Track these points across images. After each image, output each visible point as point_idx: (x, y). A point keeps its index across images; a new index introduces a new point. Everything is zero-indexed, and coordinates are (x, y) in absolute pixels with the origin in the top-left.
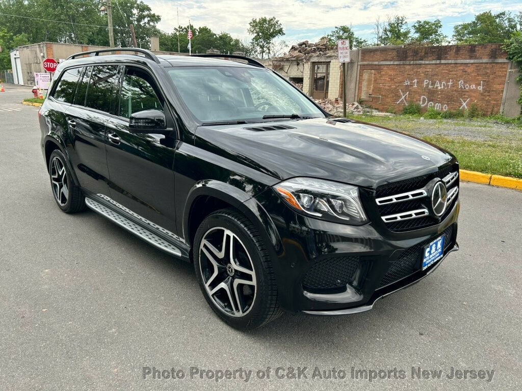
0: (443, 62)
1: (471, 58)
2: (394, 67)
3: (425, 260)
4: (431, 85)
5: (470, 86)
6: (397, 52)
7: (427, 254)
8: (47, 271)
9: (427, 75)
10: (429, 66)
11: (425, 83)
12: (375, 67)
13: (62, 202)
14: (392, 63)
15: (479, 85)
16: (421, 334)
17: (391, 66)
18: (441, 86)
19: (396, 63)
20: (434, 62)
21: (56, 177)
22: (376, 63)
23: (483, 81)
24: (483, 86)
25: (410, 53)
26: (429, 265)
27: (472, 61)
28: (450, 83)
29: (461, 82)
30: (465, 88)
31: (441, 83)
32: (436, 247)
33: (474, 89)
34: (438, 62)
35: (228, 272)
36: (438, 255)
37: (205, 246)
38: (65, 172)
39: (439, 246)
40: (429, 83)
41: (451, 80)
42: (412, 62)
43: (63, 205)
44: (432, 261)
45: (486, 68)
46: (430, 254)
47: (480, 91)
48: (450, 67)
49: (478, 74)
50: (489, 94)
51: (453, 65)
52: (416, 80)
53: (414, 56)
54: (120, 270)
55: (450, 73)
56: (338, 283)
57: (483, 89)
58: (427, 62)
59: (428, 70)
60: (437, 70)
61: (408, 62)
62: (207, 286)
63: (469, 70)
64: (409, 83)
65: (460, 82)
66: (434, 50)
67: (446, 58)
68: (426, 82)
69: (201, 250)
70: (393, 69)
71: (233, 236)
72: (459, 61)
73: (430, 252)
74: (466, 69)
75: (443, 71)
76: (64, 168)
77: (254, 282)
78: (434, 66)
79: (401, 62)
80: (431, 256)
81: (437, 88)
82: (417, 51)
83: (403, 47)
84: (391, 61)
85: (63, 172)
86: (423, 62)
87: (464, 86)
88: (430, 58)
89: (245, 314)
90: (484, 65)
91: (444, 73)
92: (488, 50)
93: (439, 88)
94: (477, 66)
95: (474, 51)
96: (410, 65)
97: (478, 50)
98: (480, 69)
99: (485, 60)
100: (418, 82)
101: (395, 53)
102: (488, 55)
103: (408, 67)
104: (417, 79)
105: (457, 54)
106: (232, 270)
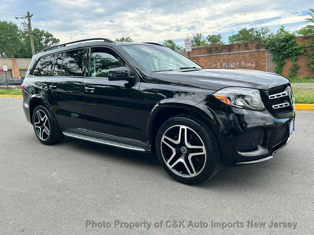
0: (232, 53)
1: (246, 49)
2: (205, 57)
4: (228, 65)
5: (248, 64)
6: (207, 49)
9: (224, 61)
10: (225, 56)
11: (224, 65)
12: (195, 58)
13: (44, 138)
14: (204, 55)
15: (253, 63)
17: (204, 57)
18: (232, 66)
19: (207, 55)
20: (227, 53)
21: (39, 123)
22: (196, 56)
23: (254, 61)
24: (255, 64)
25: (214, 49)
27: (247, 51)
28: (237, 64)
29: (243, 63)
30: (245, 66)
31: (232, 64)
33: (250, 66)
34: (229, 53)
35: (182, 152)
37: (165, 139)
38: (47, 118)
40: (226, 65)
41: (237, 62)
42: (215, 54)
43: (44, 140)
45: (255, 54)
47: (254, 67)
48: (236, 55)
49: (251, 58)
50: (258, 68)
51: (238, 54)
52: (219, 64)
53: (216, 50)
55: (237, 58)
57: (255, 66)
58: (223, 54)
59: (225, 58)
60: (229, 57)
61: (213, 54)
62: (167, 163)
63: (246, 56)
64: (215, 65)
65: (242, 63)
66: (226, 47)
67: (233, 51)
68: (224, 64)
69: (163, 142)
70: (206, 58)
71: (187, 128)
72: (240, 52)
73: (291, 127)
74: (245, 56)
75: (233, 58)
78: (227, 55)
79: (210, 55)
81: (230, 67)
82: (217, 48)
83: (209, 46)
84: (204, 54)
85: (45, 118)
86: (221, 54)
87: (245, 65)
88: (225, 51)
90: (254, 53)
91: (234, 58)
92: (255, 45)
93: (232, 67)
94: (250, 54)
95: (248, 46)
96: (214, 55)
97: (250, 45)
98: (252, 55)
99: (254, 51)
100: (220, 65)
101: (205, 50)
102: (255, 47)
103: (213, 57)
104: (219, 63)
105: (239, 48)
106: (185, 150)
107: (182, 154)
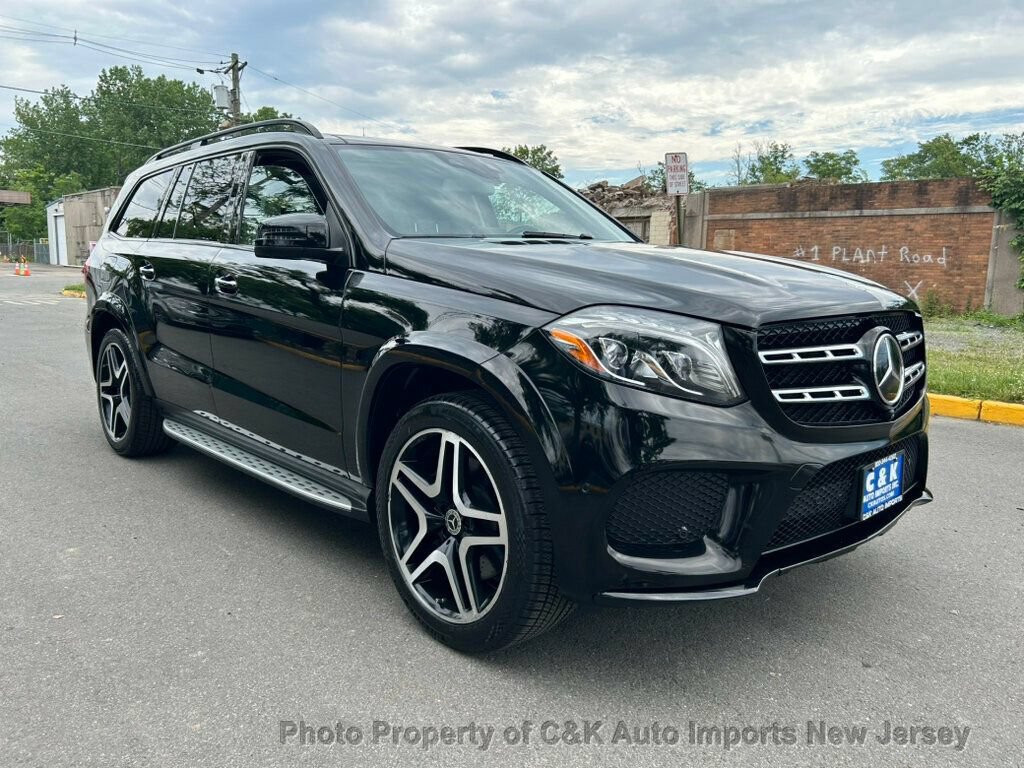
0: (866, 212)
1: (920, 204)
2: (770, 222)
3: (865, 499)
4: (848, 255)
5: (921, 256)
6: (778, 195)
7: (869, 487)
8: (72, 550)
9: (837, 239)
10: (840, 222)
11: (834, 253)
12: (736, 224)
13: (116, 436)
14: (768, 215)
15: (939, 254)
16: (867, 666)
17: (767, 222)
18: (865, 259)
19: (777, 215)
20: (849, 213)
21: (109, 384)
22: (738, 216)
23: (947, 247)
24: (948, 256)
25: (802, 198)
26: (875, 512)
27: (923, 211)
28: (883, 253)
29: (904, 250)
30: (912, 262)
31: (864, 253)
32: (888, 474)
33: (930, 263)
34: (857, 213)
35: (449, 528)
36: (892, 494)
37: (402, 477)
38: (127, 371)
39: (894, 475)
40: (841, 253)
41: (884, 247)
42: (807, 214)
43: (117, 440)
44: (880, 504)
45: (949, 223)
46: (876, 488)
47: (942, 266)
48: (880, 223)
49: (935, 235)
50: (959, 272)
51: (886, 219)
52: (816, 248)
53: (810, 202)
54: (224, 549)
55: (882, 233)
56: (684, 533)
57: (948, 263)
58: (836, 214)
59: (840, 228)
60: (856, 228)
61: (799, 215)
62: (402, 564)
63: (918, 227)
64: (803, 253)
65: (901, 250)
66: (847, 192)
67: (871, 207)
68: (837, 250)
69: (394, 486)
70: (773, 227)
71: (461, 443)
72: (897, 211)
73: (875, 482)
74: (912, 225)
75: (869, 230)
76: (125, 363)
77: (503, 539)
78: (849, 220)
79: (787, 215)
80: (878, 493)
81: (857, 261)
82: (816, 194)
83: (788, 186)
84: (767, 211)
85: (124, 370)
86: (828, 214)
87: (911, 259)
88: (841, 206)
89: (484, 612)
90: (946, 219)
91: (871, 233)
92: (952, 190)
93: (862, 261)
94: (933, 221)
95: (925, 193)
96: (803, 219)
97: (934, 191)
98: (938, 226)
99: (947, 209)
100: (820, 252)
101: (774, 198)
102: (954, 199)
103: (799, 223)
104: (819, 245)
105: (894, 198)
106: (456, 522)
107: (449, 535)
